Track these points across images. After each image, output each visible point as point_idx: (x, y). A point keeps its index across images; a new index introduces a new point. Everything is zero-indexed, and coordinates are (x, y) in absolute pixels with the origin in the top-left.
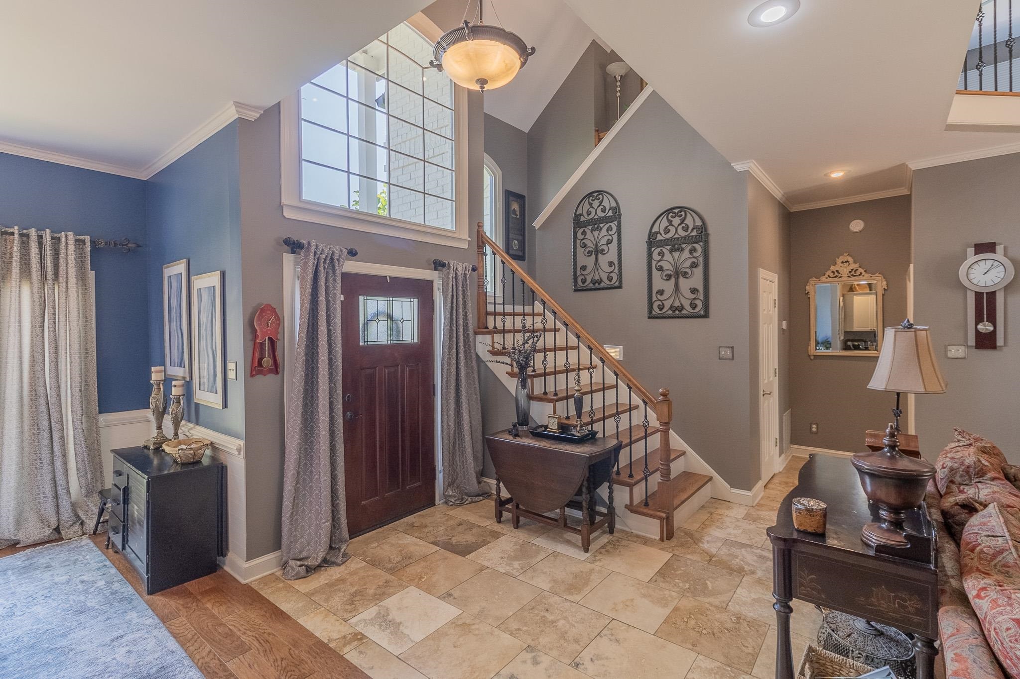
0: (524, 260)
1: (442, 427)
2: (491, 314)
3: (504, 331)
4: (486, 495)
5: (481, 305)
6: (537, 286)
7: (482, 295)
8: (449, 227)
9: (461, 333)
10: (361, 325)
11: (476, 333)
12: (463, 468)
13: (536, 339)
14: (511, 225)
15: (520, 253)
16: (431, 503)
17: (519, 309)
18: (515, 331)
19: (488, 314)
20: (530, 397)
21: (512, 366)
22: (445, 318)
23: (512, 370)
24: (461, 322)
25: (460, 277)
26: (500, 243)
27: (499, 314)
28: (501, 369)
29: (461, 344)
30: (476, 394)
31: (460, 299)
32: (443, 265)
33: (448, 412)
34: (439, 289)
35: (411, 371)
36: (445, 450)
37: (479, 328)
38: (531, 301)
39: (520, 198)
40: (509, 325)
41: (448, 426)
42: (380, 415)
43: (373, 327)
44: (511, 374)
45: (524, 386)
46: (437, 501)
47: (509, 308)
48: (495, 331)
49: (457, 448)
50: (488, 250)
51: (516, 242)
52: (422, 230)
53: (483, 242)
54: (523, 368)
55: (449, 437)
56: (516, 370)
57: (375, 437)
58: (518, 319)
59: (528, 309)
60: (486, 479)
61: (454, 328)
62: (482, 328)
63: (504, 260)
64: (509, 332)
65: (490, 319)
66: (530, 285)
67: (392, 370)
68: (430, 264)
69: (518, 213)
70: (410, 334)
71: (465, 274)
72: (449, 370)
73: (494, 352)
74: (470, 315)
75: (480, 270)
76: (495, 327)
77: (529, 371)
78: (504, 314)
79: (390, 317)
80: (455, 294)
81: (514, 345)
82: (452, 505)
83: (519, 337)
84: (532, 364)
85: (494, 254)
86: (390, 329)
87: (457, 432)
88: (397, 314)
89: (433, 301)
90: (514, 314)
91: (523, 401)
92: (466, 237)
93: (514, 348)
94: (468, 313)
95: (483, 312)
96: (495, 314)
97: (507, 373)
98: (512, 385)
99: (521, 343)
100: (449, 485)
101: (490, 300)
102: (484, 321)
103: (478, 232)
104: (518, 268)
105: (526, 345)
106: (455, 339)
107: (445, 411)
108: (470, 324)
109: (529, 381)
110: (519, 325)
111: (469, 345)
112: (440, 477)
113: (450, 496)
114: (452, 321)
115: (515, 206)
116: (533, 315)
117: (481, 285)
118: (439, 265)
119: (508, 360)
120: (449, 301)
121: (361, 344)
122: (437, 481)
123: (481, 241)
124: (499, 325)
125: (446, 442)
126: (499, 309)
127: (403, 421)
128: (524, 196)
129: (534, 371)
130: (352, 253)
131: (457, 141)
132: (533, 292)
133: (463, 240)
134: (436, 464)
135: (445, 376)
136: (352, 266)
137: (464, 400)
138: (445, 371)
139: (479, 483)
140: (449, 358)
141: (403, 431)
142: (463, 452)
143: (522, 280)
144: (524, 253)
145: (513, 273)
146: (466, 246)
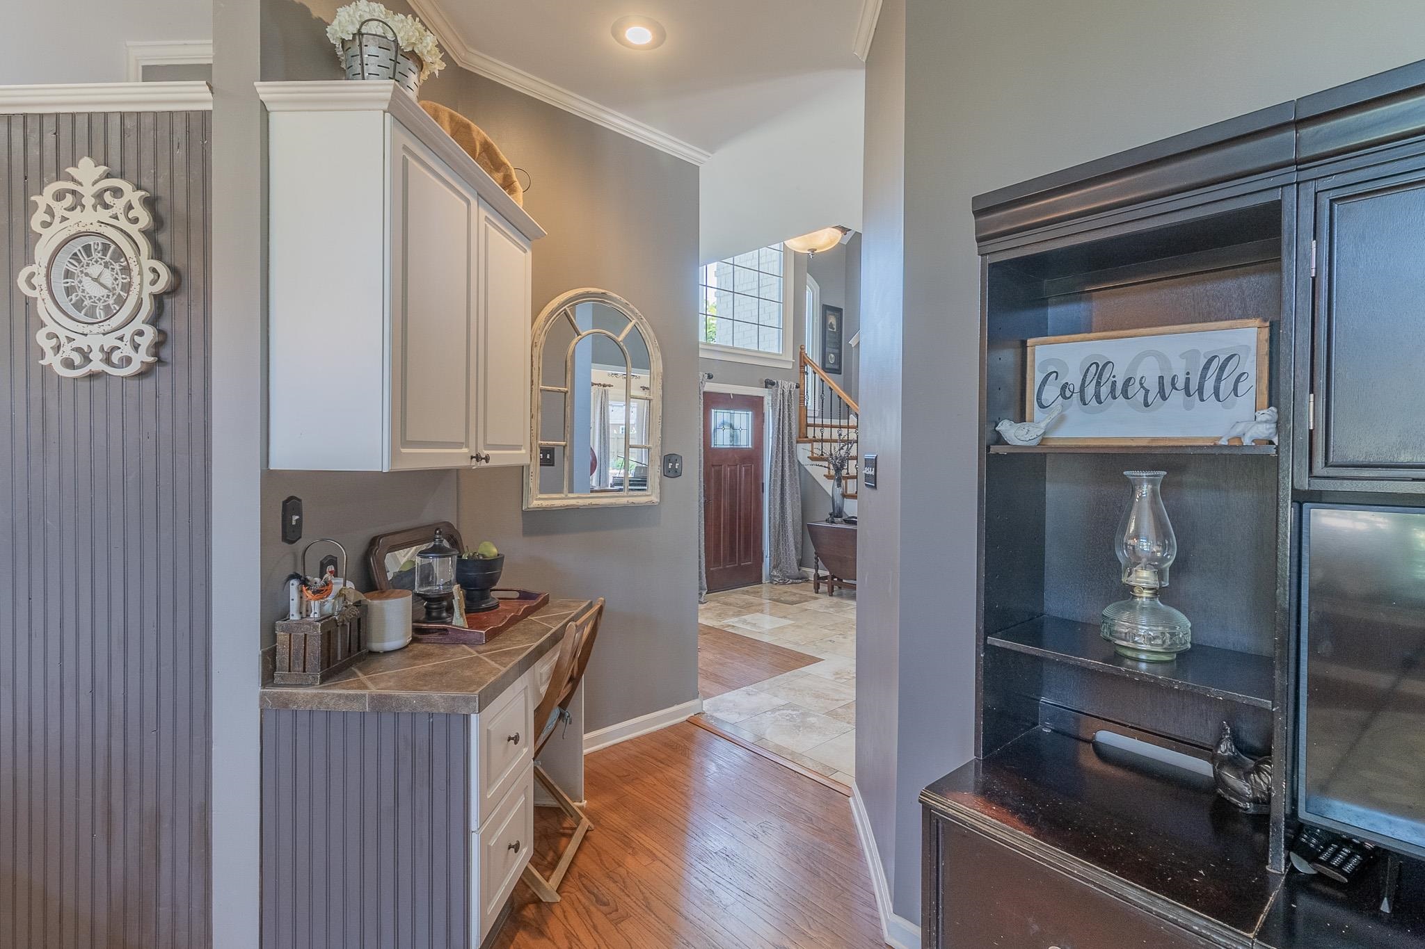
0: (840, 374)
1: (770, 518)
2: (810, 425)
3: (822, 441)
4: (805, 579)
5: (802, 418)
6: (852, 401)
7: (803, 409)
8: (776, 351)
9: (786, 440)
10: (712, 431)
11: (797, 442)
12: (786, 555)
13: (850, 445)
14: (827, 339)
15: (836, 367)
16: (759, 580)
17: (835, 422)
18: (831, 441)
19: (808, 425)
20: (844, 496)
21: (829, 468)
22: (773, 428)
23: (829, 472)
24: (786, 431)
25: (787, 394)
26: (817, 360)
27: (818, 426)
28: (819, 472)
29: (786, 450)
30: (797, 494)
31: (786, 412)
32: (773, 384)
33: (774, 506)
34: (768, 404)
35: (746, 471)
36: (771, 537)
37: (800, 437)
38: (847, 415)
39: (837, 311)
40: (826, 435)
41: (775, 518)
42: (725, 502)
43: (720, 432)
44: (828, 477)
45: (839, 485)
46: (764, 581)
47: (827, 421)
48: (815, 440)
49: (781, 538)
50: (810, 369)
51: (832, 356)
52: (757, 355)
53: (805, 363)
54: (838, 470)
55: (775, 527)
56: (833, 472)
57: (720, 521)
58: (835, 431)
59: (844, 422)
60: (804, 569)
61: (781, 437)
62: (803, 438)
63: (823, 379)
64: (827, 441)
65: (810, 430)
66: (846, 401)
67: (733, 468)
68: (762, 383)
69: (835, 327)
70: (745, 441)
71: (790, 391)
72: (776, 471)
73: (812, 459)
74: (794, 426)
75: (802, 387)
76: (814, 437)
77: (844, 472)
78: (823, 426)
79: (732, 426)
80: (782, 407)
81: (831, 451)
82: (776, 584)
83: (836, 446)
84: (846, 467)
85: (815, 373)
86: (732, 436)
87: (781, 524)
88: (736, 425)
89: (763, 414)
90: (832, 427)
91: (838, 499)
92: (791, 359)
93: (831, 455)
94: (792, 424)
95: (804, 424)
96: (814, 425)
97: (824, 475)
98: (829, 486)
99: (837, 449)
100: (774, 568)
101: (810, 414)
102: (805, 432)
103: (801, 353)
104: (835, 385)
105: (842, 451)
106: (781, 446)
107: (772, 504)
108: (793, 433)
109: (843, 482)
110: (835, 436)
111: (793, 451)
112: (767, 561)
113: (775, 576)
114: (779, 431)
115: (832, 320)
116: (848, 427)
117: (802, 399)
118: (769, 384)
119: (826, 464)
120: (777, 414)
121: (713, 446)
122: (764, 563)
123: (803, 361)
124: (818, 435)
125: (772, 530)
126: (818, 421)
127: (740, 511)
128: (842, 309)
129: (848, 473)
130: (710, 377)
131: (785, 277)
132: (848, 407)
133: (788, 361)
134: (763, 549)
135: (773, 476)
136: (710, 387)
137: (787, 496)
138: (773, 471)
139: (799, 570)
140: (776, 461)
141: (740, 519)
142: (786, 541)
143: (839, 396)
144: (840, 367)
145: (831, 390)
146: (790, 367)
